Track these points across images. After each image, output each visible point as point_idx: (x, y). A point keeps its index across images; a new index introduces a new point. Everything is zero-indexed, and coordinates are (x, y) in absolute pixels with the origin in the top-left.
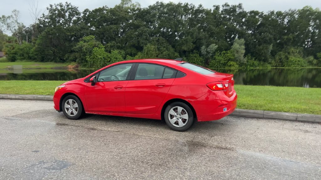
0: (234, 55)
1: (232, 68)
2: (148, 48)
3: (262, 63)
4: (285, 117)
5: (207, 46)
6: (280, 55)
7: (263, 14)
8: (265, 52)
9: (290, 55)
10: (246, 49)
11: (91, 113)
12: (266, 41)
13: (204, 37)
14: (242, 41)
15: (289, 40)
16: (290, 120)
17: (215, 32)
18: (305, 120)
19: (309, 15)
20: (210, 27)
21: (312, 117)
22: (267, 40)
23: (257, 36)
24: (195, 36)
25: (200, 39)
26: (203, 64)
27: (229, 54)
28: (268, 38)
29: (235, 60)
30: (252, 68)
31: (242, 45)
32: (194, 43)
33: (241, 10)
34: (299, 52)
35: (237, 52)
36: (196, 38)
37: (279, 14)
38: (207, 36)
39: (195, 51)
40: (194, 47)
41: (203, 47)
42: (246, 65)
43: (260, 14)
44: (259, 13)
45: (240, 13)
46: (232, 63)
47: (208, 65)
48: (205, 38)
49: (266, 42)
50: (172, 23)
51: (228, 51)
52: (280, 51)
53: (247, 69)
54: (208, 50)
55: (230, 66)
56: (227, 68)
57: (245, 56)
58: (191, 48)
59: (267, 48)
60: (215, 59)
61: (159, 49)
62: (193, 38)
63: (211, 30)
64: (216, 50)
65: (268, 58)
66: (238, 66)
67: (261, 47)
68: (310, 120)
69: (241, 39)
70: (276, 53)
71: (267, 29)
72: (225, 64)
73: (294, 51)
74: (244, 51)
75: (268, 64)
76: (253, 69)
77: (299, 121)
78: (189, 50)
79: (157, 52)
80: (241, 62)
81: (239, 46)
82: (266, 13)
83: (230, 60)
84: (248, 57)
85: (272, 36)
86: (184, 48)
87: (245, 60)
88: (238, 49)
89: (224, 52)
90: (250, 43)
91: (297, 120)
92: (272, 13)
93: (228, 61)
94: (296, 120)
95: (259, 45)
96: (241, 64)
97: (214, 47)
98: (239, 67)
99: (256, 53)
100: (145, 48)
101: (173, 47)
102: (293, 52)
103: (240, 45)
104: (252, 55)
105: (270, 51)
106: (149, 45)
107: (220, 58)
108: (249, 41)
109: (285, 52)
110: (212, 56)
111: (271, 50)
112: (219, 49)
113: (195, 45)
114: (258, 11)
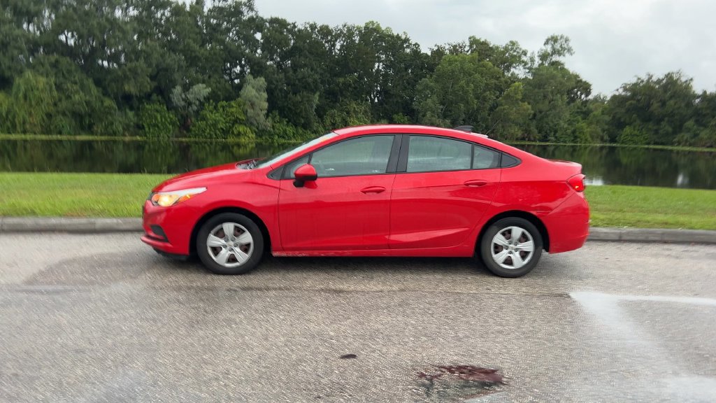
0: (245, 113)
1: (243, 140)
2: (27, 82)
3: (300, 131)
4: (602, 236)
5: (186, 88)
6: (333, 116)
7: (295, 27)
8: (305, 108)
9: (350, 117)
10: (268, 100)
11: (290, 254)
12: (308, 87)
13: (176, 66)
14: (261, 83)
15: (346, 85)
16: (613, 241)
17: (200, 55)
18: (633, 238)
19: (376, 40)
20: (188, 44)
21: (643, 233)
22: (309, 84)
23: (288, 75)
24: (154, 62)
25: (166, 70)
26: (177, 129)
27: (234, 110)
28: (310, 80)
29: (248, 122)
30: (282, 141)
31: (260, 91)
32: (153, 78)
33: (252, 14)
34: (366, 111)
35: (252, 105)
36: (157, 66)
37: (325, 31)
38: (184, 64)
39: (154, 97)
40: (153, 87)
41: (178, 90)
42: (271, 135)
43: (289, 27)
44: (289, 24)
45: (251, 20)
46: (241, 129)
47: (188, 130)
48: (180, 67)
49: (306, 87)
50: (95, 23)
51: (233, 103)
52: (332, 108)
53: (273, 142)
54: (190, 96)
55: (239, 134)
56: (230, 140)
57: (267, 116)
58: (148, 89)
59: (309, 101)
60: (204, 118)
61: (59, 87)
62: (150, 65)
63: (192, 51)
64: (207, 99)
65: (312, 121)
66: (254, 136)
67: (299, 98)
68: (640, 238)
69: (259, 78)
70: (325, 111)
71: (308, 59)
72: (226, 132)
73: (356, 109)
74: (266, 105)
75: (313, 133)
76: (284, 143)
77: (626, 241)
78: (142, 94)
79: (55, 93)
80: (260, 128)
81: (255, 91)
82: (300, 26)
83: (237, 121)
84: (273, 119)
85: (317, 77)
86: (130, 88)
87: (269, 123)
88: (254, 99)
89: (224, 103)
90: (276, 88)
91: (623, 238)
92: (313, 27)
93: (233, 124)
94: (620, 240)
95: (295, 93)
96: (260, 133)
97: (202, 90)
98: (257, 138)
99: (289, 109)
100: (18, 81)
101: (98, 83)
102: (355, 111)
103: (258, 90)
104: (283, 113)
105: (315, 107)
106: (29, 74)
107: (217, 116)
108: (275, 82)
109: (342, 111)
110: (197, 113)
111: (317, 106)
112: (213, 97)
113: (154, 84)
114: (285, 21)
